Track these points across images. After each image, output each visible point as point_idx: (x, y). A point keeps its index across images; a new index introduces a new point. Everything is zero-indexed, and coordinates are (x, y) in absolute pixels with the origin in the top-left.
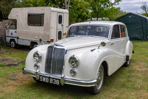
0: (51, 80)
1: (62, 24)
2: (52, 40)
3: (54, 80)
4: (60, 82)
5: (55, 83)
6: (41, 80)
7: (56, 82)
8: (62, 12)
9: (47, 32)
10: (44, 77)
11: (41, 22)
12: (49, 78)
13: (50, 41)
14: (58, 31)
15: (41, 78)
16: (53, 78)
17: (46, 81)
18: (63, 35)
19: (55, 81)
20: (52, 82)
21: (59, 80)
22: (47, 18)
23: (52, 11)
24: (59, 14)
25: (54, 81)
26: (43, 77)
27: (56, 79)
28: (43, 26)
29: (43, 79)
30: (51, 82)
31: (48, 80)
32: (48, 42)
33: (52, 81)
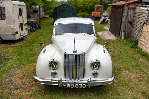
1: (22, 16)
2: (17, 32)
8: (21, 5)
9: (11, 26)
10: (69, 83)
11: (2, 15)
12: (75, 84)
13: (15, 33)
14: (20, 22)
15: (65, 85)
17: (71, 87)
18: (24, 26)
19: (81, 85)
20: (78, 87)
21: (86, 84)
22: (9, 11)
23: (14, 5)
24: (19, 7)
28: (5, 19)
29: (67, 85)
31: (73, 86)
32: (13, 34)
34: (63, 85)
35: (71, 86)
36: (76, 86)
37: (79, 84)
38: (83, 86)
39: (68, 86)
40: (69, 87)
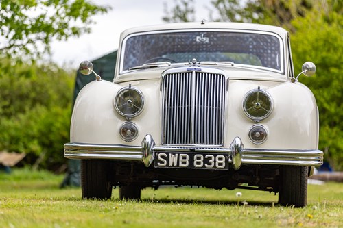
0: (199, 158)
3: (207, 156)
4: (227, 161)
5: (210, 164)
6: (163, 162)
7: (215, 161)
10: (174, 153)
12: (192, 153)
15: (162, 157)
16: (204, 153)
17: (181, 165)
19: (211, 159)
20: (202, 165)
21: (225, 154)
25: (206, 161)
26: (168, 154)
27: (215, 154)
29: (167, 159)
30: (198, 163)
31: (187, 160)
33: (201, 161)
34: (156, 157)
35: (181, 159)
36: (196, 160)
37: (204, 155)
38: (218, 161)
39: (173, 160)
40: (175, 165)
